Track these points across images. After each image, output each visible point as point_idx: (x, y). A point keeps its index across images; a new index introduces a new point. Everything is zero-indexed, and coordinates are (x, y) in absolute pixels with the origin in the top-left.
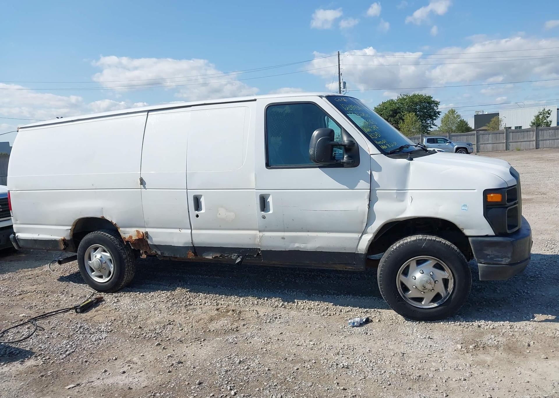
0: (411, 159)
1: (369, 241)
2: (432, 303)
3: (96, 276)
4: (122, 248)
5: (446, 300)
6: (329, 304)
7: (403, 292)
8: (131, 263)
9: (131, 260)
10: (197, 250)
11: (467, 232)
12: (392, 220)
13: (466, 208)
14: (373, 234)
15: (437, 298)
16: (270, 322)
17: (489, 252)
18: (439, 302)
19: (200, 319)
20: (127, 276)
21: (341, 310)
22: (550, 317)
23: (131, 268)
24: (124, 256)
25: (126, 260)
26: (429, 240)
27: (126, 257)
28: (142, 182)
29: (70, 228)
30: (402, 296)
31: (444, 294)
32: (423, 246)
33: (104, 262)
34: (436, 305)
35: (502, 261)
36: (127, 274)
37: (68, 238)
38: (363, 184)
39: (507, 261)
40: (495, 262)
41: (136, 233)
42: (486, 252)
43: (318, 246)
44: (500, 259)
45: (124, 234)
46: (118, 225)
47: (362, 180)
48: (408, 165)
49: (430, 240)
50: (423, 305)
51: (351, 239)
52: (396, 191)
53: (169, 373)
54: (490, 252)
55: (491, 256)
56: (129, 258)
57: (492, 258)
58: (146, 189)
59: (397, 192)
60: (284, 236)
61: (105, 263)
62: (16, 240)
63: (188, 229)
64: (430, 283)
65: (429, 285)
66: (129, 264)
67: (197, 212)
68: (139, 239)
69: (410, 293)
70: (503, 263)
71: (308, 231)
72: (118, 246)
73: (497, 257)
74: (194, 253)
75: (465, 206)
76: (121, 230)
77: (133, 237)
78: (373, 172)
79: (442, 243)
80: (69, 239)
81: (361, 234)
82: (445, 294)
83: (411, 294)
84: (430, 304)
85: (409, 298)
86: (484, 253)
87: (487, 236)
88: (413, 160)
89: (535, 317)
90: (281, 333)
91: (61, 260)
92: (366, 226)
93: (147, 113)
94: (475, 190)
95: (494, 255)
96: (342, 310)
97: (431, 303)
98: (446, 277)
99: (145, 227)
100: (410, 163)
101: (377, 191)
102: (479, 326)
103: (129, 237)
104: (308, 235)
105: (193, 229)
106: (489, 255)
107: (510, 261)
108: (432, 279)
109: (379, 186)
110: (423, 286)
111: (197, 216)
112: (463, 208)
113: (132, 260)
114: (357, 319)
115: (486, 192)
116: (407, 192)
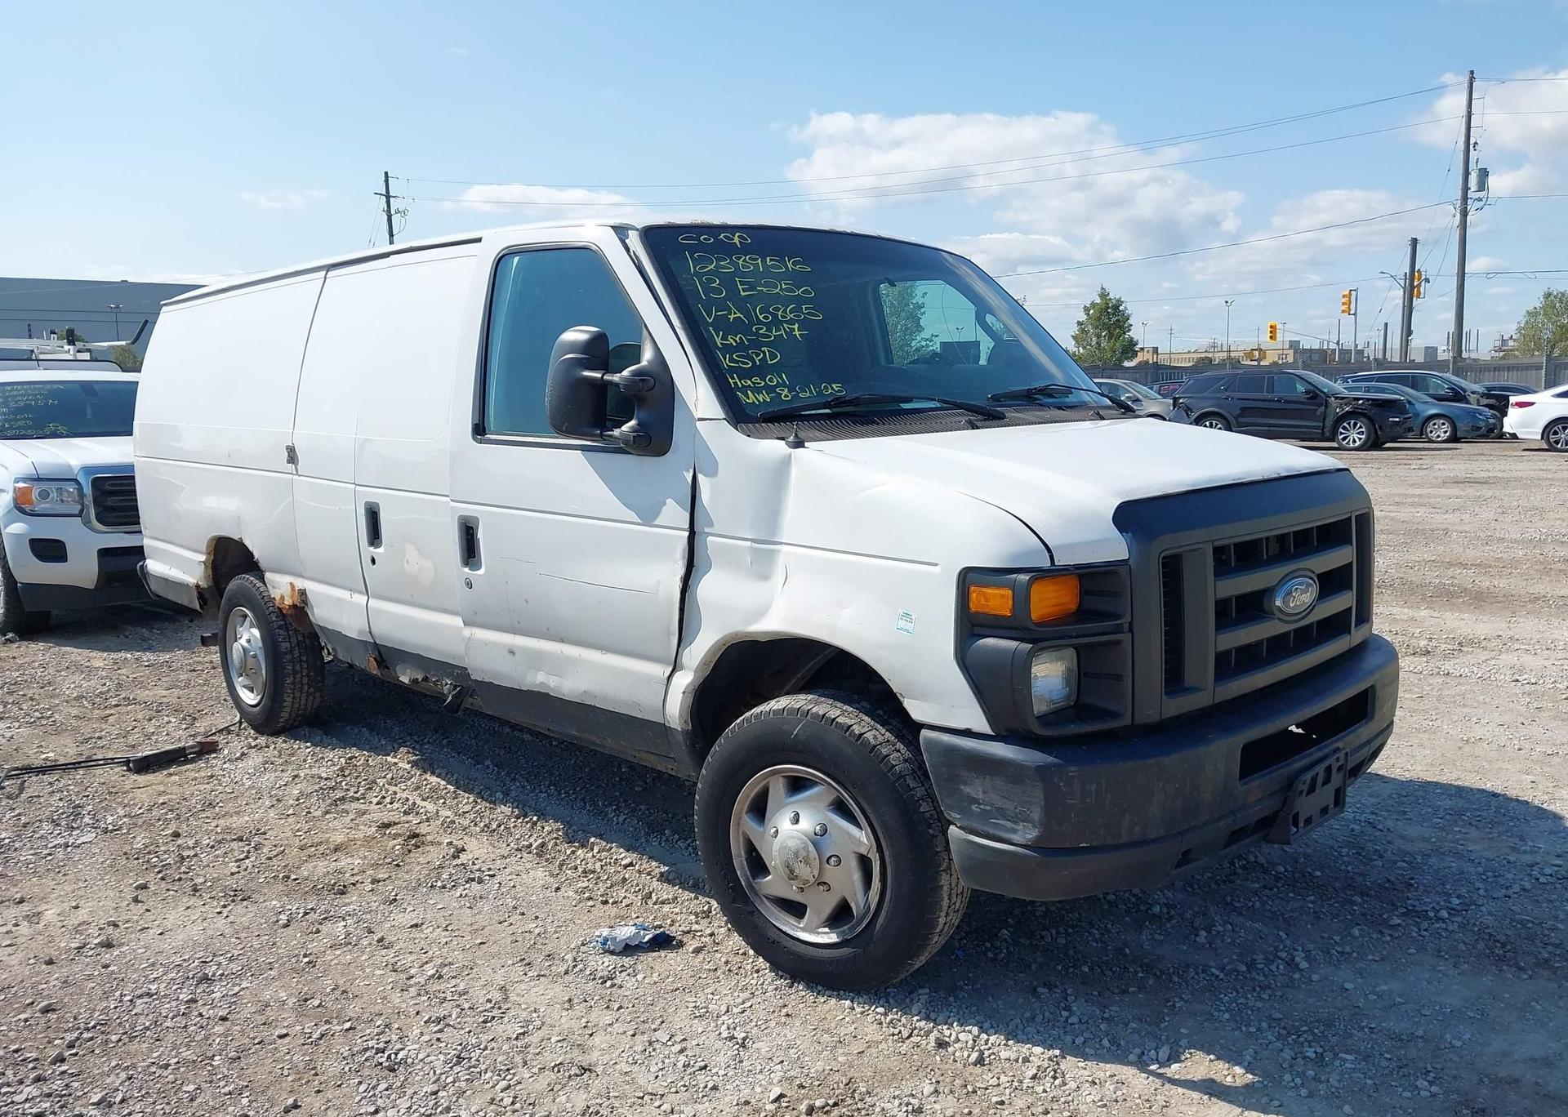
0: (799, 444)
1: (684, 693)
2: (827, 930)
3: (244, 687)
4: (283, 623)
5: (860, 929)
6: (660, 867)
7: (749, 874)
8: (305, 665)
9: (304, 659)
10: (385, 655)
11: (917, 710)
12: (736, 634)
13: (910, 626)
14: (693, 674)
15: (840, 915)
16: (444, 887)
17: (975, 788)
18: (844, 931)
19: (321, 842)
20: (294, 698)
21: (651, 893)
22: (1235, 1075)
23: (305, 680)
24: (285, 646)
25: (289, 657)
26: (816, 716)
27: (291, 647)
28: (292, 457)
29: (203, 558)
30: (743, 883)
31: (858, 906)
32: (795, 732)
33: (252, 653)
34: (832, 938)
35: (1014, 831)
36: (294, 693)
37: (203, 584)
38: (675, 514)
39: (1026, 834)
40: (991, 831)
41: (289, 588)
42: (967, 789)
43: (583, 690)
44: (1009, 824)
45: (273, 587)
46: (263, 565)
47: (671, 500)
48: (786, 462)
49: (818, 715)
50: (803, 930)
51: (649, 679)
52: (749, 543)
53: (48, 964)
54: (981, 793)
55: (982, 807)
56: (300, 653)
57: (984, 816)
58: (300, 476)
59: (752, 548)
60: (513, 646)
61: (255, 657)
62: (144, 574)
63: (360, 592)
64: (806, 861)
65: (802, 865)
66: (298, 668)
67: (372, 549)
68: (294, 606)
69: (768, 881)
70: (1016, 838)
71: (562, 641)
72: (274, 619)
73: (1001, 813)
74: (378, 659)
75: (906, 616)
76: (268, 575)
77: (286, 597)
78: (700, 477)
79: (850, 735)
80: (206, 586)
81: (671, 669)
82: (862, 907)
83: (773, 884)
84: (820, 930)
85: (766, 897)
86: (962, 790)
87: (967, 733)
88: (803, 447)
89: (1181, 1061)
90: (416, 926)
91: (206, 637)
92: (679, 646)
93: (324, 272)
94: (936, 565)
95: (992, 805)
96: (653, 895)
97: (825, 927)
98: (864, 851)
99: (301, 576)
100: (790, 456)
101: (710, 538)
102: (941, 1044)
103: (279, 597)
104: (562, 652)
105: (372, 597)
106: (976, 801)
107: (1038, 838)
108: (811, 848)
109: (711, 524)
110: (788, 867)
111: (373, 561)
112: (902, 624)
113: (307, 658)
114: (625, 932)
115: (968, 579)
116: (779, 551)
